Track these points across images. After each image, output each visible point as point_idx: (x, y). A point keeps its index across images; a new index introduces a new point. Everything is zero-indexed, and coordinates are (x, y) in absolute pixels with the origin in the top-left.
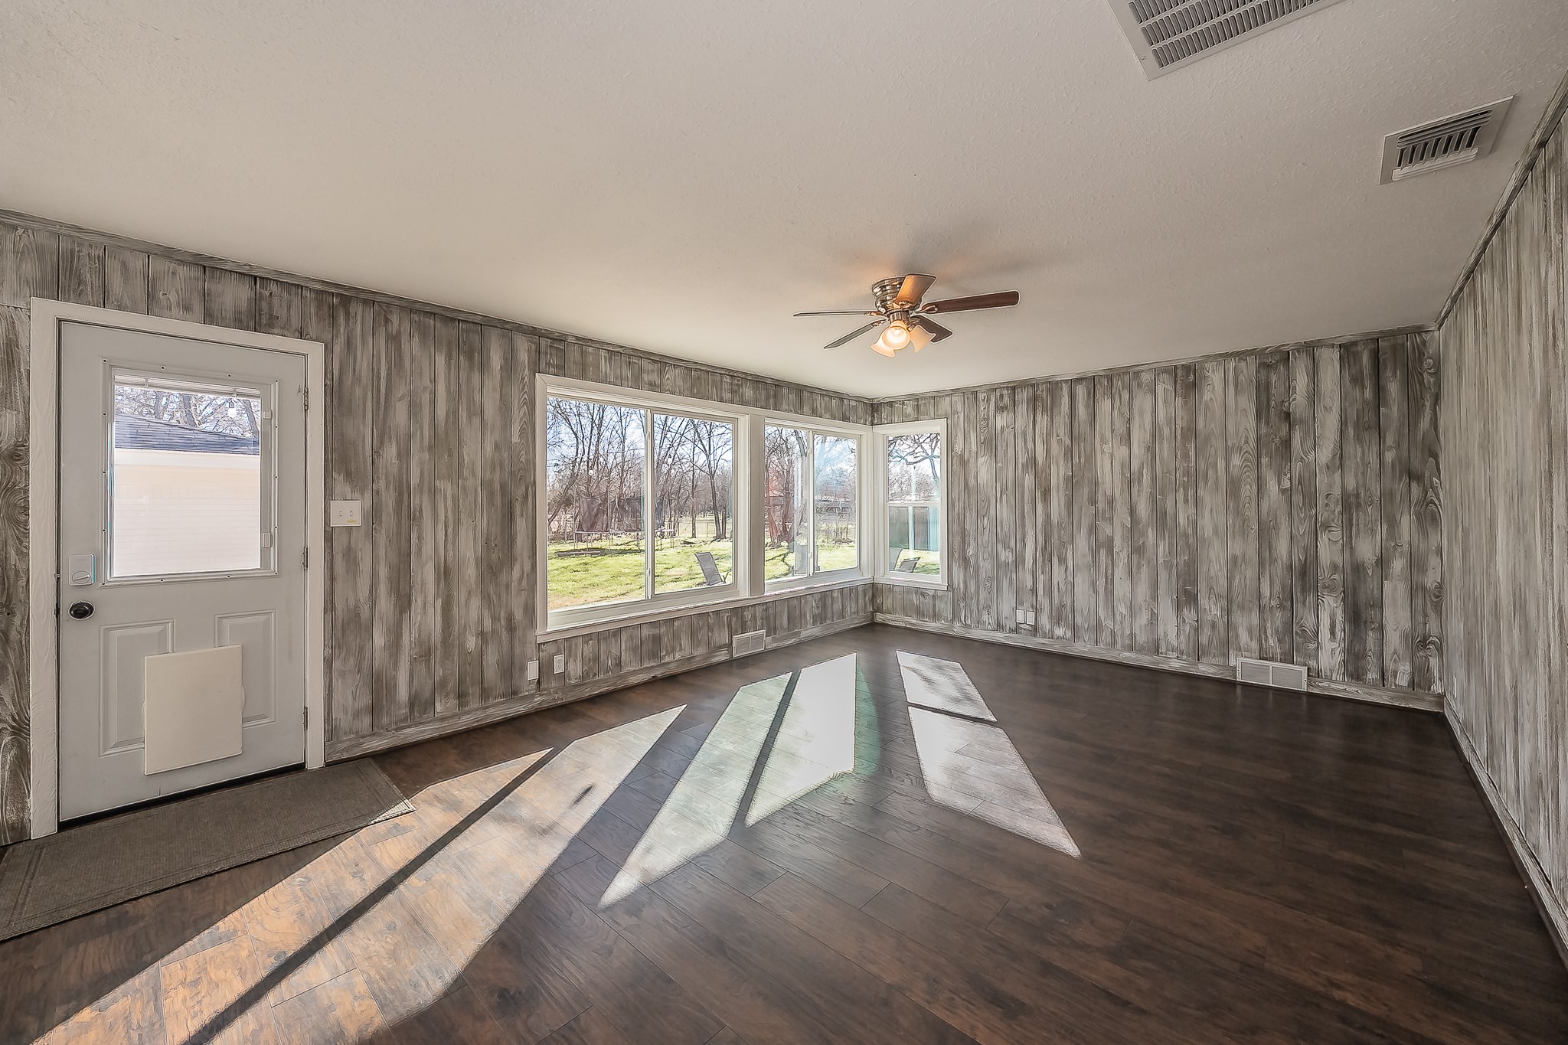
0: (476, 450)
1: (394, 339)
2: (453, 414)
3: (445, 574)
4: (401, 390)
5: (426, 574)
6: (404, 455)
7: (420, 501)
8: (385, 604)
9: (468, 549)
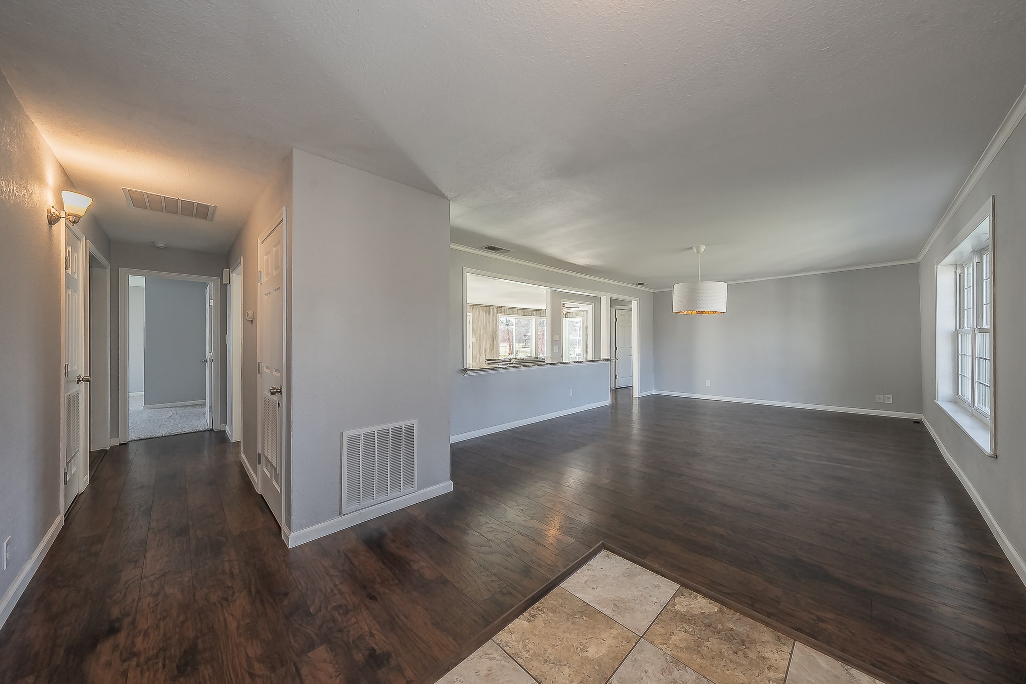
0: (489, 329)
1: (479, 311)
2: (486, 323)
3: (485, 350)
4: (480, 319)
5: (483, 350)
6: (480, 330)
7: (482, 337)
8: (478, 354)
9: (488, 346)
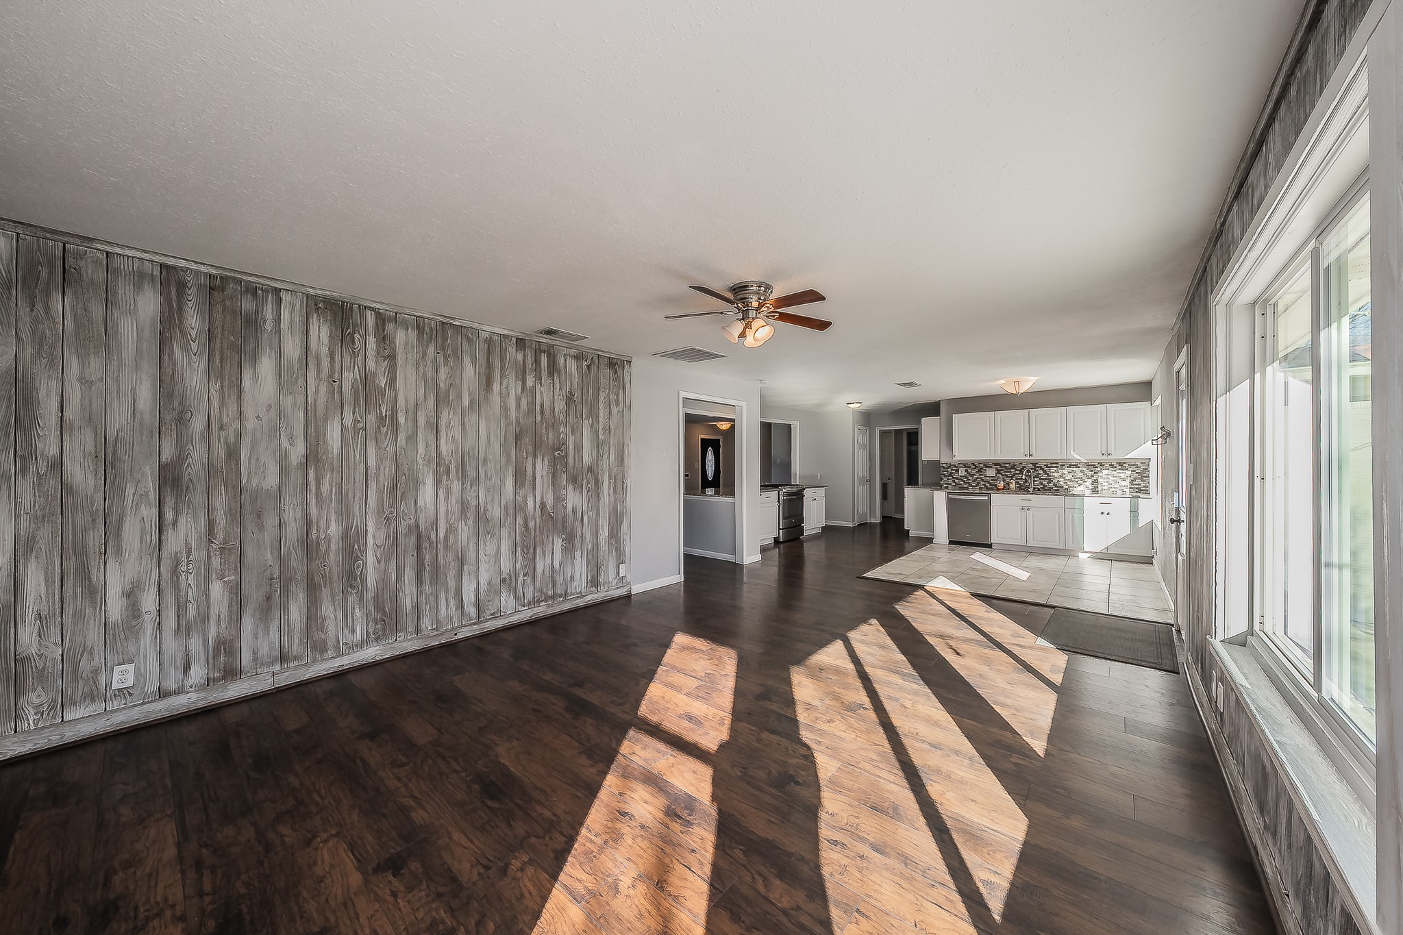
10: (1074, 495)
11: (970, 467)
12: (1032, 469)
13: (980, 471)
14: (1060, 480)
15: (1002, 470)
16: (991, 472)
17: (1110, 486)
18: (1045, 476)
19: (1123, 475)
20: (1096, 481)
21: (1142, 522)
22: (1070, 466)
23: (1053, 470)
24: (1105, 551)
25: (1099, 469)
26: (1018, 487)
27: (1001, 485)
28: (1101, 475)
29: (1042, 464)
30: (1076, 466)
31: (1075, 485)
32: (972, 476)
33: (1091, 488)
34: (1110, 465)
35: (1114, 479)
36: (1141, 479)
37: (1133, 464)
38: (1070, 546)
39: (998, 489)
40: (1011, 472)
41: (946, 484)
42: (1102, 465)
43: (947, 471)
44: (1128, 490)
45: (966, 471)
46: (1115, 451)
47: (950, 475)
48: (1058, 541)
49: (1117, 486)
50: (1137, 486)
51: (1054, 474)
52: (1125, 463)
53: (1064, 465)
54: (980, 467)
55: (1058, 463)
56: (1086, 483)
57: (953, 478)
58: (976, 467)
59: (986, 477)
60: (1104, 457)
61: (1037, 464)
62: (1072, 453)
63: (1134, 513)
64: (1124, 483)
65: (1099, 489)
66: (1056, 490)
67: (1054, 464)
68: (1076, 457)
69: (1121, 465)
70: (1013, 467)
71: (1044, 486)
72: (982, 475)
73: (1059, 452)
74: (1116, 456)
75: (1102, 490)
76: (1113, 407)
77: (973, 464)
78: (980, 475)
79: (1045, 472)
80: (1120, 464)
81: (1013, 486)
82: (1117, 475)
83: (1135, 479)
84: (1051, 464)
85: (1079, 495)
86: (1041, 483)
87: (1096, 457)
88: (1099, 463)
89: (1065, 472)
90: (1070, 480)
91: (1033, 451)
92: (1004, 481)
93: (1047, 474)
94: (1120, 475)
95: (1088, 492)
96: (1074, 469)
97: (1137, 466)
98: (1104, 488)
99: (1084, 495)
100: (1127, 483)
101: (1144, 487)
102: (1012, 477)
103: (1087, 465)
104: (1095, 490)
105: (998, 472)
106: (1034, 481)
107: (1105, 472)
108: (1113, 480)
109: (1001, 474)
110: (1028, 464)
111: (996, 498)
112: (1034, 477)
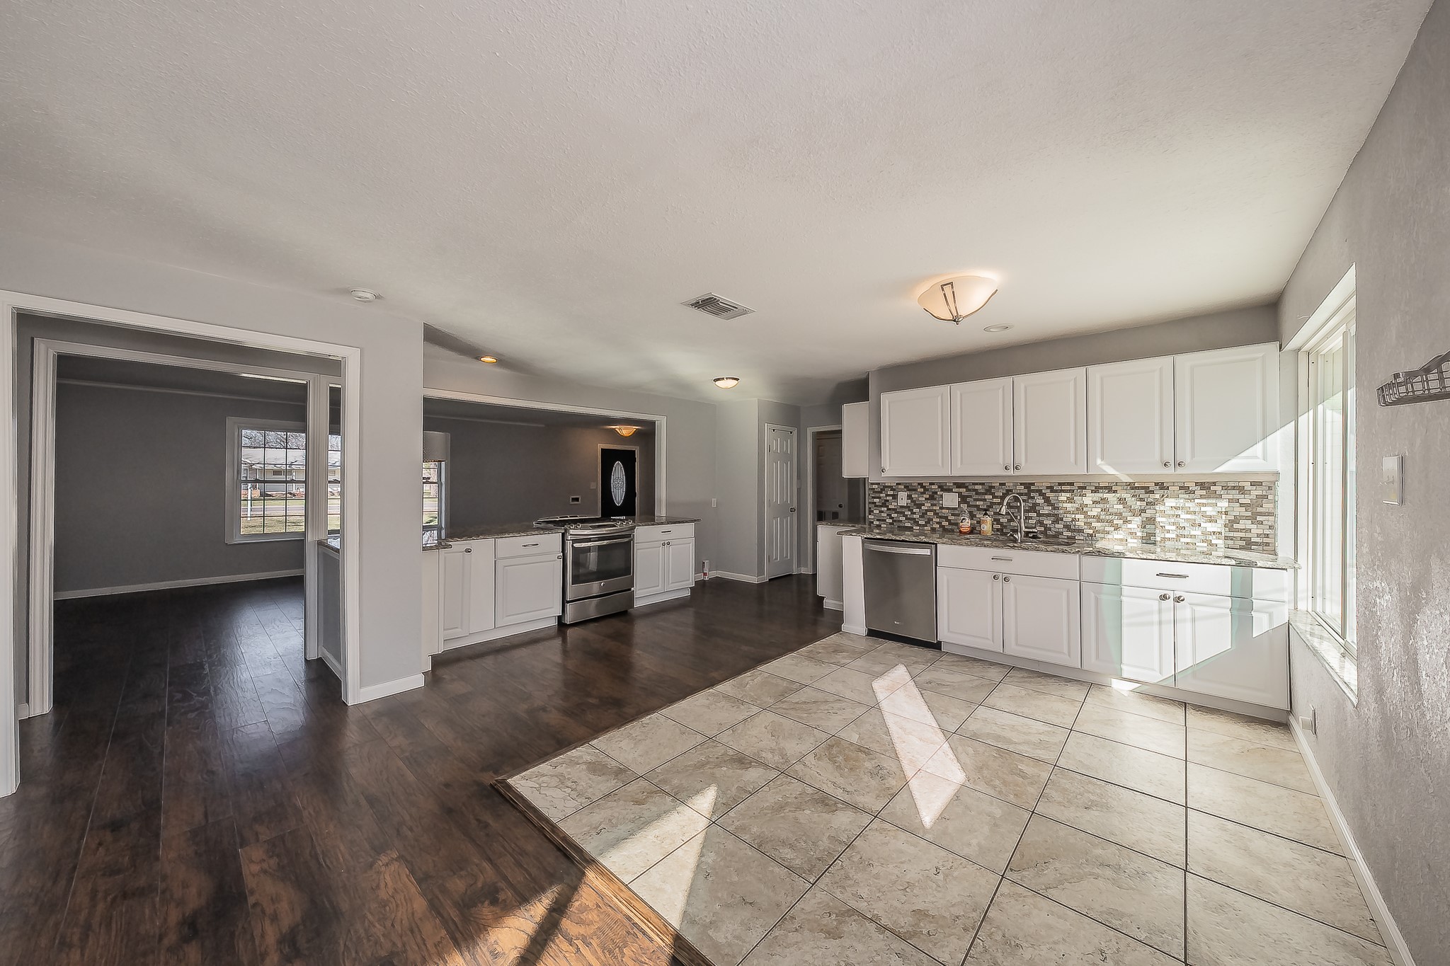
10: (1100, 553)
11: (916, 490)
12: (1021, 494)
13: (932, 498)
14: (1077, 516)
15: (971, 497)
16: (950, 500)
17: (1182, 532)
18: (1046, 510)
19: (1210, 511)
20: (1151, 521)
21: (1261, 625)
22: (1097, 489)
23: (1063, 497)
24: (1171, 683)
25: (1157, 496)
26: (998, 530)
27: (966, 524)
28: (1162, 508)
29: (1039, 485)
30: (1109, 489)
31: (1107, 529)
32: (919, 506)
33: (1139, 534)
34: (1181, 488)
35: (1189, 516)
36: (1253, 519)
37: (1235, 487)
38: (1091, 663)
39: (960, 532)
40: (985, 500)
41: (878, 520)
42: (1162, 486)
43: (879, 498)
44: (1220, 542)
45: (909, 497)
46: (1193, 456)
47: (884, 505)
48: (1066, 650)
49: (1197, 532)
50: (1242, 535)
51: (1065, 505)
52: (1214, 484)
53: (1084, 488)
54: (931, 489)
55: (1072, 484)
56: (1129, 526)
57: (889, 509)
58: (926, 490)
59: (942, 508)
60: (1170, 470)
61: (1033, 484)
62: (1099, 461)
63: (1242, 601)
64: (1211, 527)
65: (1158, 539)
66: (1068, 538)
67: (1066, 485)
68: (1107, 469)
69: (1206, 486)
70: (990, 490)
71: (1047, 529)
72: (935, 505)
73: (1072, 459)
74: (1194, 469)
75: (1164, 539)
76: (1186, 361)
77: (921, 484)
78: (932, 505)
79: (1047, 500)
80: (1202, 485)
81: (987, 527)
82: (1197, 509)
83: (1236, 520)
84: (1060, 484)
85: (1112, 555)
86: (1041, 524)
87: (1151, 470)
88: (1156, 484)
89: (1088, 500)
90: (1099, 519)
91: (1021, 460)
92: (972, 516)
93: (1052, 505)
94: (1203, 509)
95: (1134, 543)
96: (1106, 496)
97: (1241, 490)
98: (1167, 536)
99: (1120, 555)
100: (1217, 527)
101: (1258, 536)
102: (986, 510)
103: (1132, 486)
104: (1149, 539)
105: (963, 499)
106: (1027, 518)
107: (1170, 502)
108: (1187, 520)
109: (968, 503)
110: (1015, 485)
111: (948, 553)
112: (1026, 511)
